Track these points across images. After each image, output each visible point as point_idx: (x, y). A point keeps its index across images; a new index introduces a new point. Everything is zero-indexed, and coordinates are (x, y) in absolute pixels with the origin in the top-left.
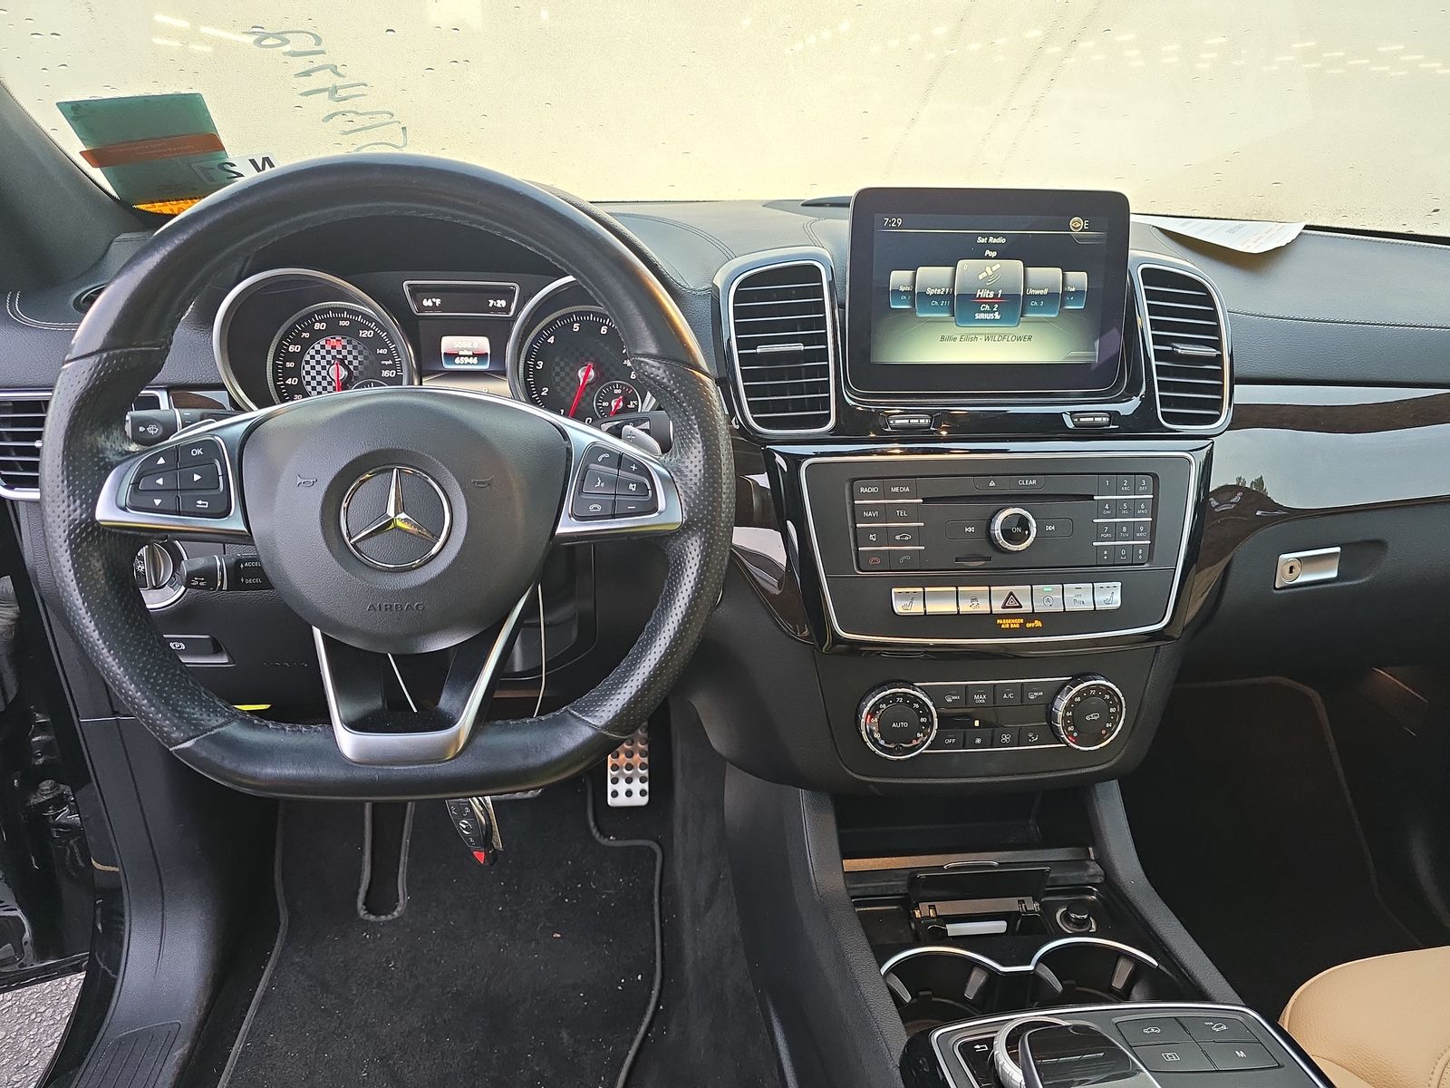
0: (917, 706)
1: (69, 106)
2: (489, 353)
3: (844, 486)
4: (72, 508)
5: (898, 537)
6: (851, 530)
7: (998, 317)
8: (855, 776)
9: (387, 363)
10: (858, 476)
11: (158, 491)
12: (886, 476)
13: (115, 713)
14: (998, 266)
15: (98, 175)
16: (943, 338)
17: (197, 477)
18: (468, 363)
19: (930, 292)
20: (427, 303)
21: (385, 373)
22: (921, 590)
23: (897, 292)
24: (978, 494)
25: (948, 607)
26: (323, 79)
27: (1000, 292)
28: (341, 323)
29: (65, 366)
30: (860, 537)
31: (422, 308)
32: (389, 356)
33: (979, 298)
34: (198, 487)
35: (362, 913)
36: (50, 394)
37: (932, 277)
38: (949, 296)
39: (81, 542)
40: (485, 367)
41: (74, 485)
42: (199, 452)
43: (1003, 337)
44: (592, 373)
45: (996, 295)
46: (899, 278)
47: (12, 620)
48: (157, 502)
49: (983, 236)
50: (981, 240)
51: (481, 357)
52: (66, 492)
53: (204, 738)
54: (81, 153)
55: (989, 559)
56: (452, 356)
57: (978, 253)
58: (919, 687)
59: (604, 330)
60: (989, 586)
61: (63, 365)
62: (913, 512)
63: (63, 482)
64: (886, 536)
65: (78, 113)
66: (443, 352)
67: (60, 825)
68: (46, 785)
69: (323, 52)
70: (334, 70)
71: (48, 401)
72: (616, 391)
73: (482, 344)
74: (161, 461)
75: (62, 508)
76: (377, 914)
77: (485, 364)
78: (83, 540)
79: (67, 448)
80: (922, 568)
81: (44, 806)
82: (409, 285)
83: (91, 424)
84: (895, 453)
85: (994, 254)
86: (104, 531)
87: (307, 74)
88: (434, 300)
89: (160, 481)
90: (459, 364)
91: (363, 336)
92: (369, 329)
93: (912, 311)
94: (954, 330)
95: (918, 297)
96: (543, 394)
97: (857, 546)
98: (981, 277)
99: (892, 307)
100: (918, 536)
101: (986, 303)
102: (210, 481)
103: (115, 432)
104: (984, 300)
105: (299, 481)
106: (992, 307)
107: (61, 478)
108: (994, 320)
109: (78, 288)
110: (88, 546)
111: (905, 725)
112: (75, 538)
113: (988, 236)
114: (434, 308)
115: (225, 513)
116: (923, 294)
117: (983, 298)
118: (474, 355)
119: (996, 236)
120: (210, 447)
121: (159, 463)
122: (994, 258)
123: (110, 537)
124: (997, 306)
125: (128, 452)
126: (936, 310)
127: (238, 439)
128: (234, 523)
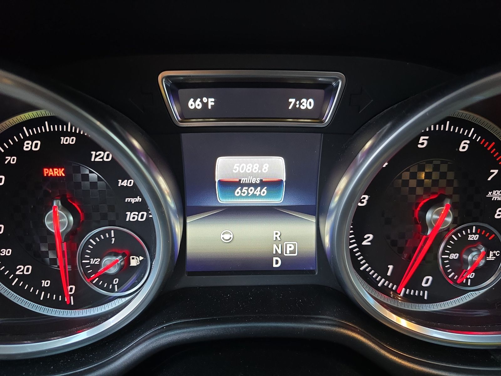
2: (284, 180)
9: (133, 200)
18: (254, 196)
20: (194, 104)
28: (64, 141)
31: (187, 114)
40: (278, 200)
51: (272, 186)
56: (229, 186)
59: (464, 146)
66: (217, 180)
72: (472, 237)
73: (275, 167)
77: (278, 197)
82: (168, 78)
88: (205, 100)
91: (97, 159)
96: (364, 243)
114: (204, 113)
118: (263, 184)
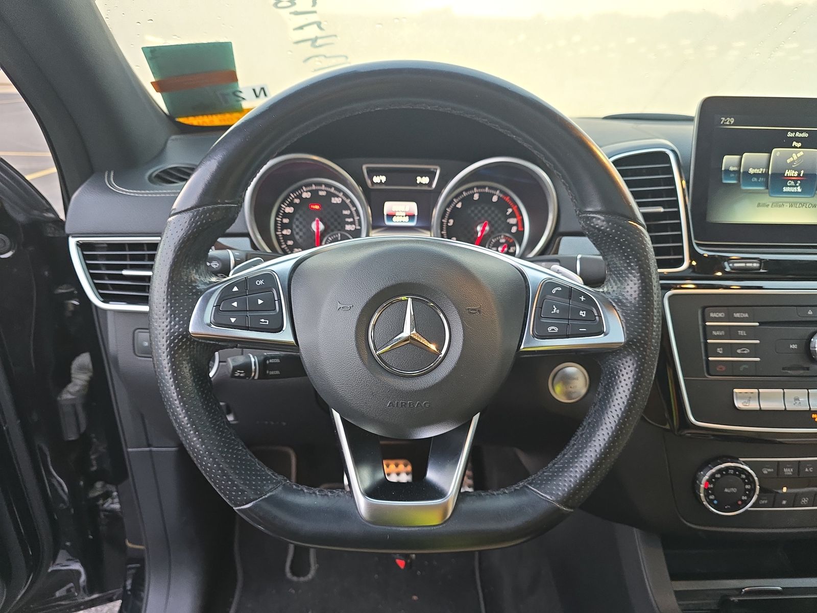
0: (743, 476)
1: (149, 49)
2: (416, 214)
3: (698, 311)
4: (173, 323)
5: (739, 351)
6: (702, 345)
7: (799, 190)
8: (689, 524)
9: (349, 220)
10: (707, 305)
11: (234, 311)
12: (730, 305)
13: (149, 446)
14: (802, 153)
15: (158, 98)
16: (759, 205)
17: (260, 302)
18: (402, 221)
19: (751, 171)
21: (348, 227)
22: (756, 391)
23: (727, 171)
24: (800, 320)
25: (778, 405)
26: (312, 32)
27: (802, 172)
28: (321, 193)
29: (170, 219)
30: (710, 350)
32: (351, 216)
33: (787, 176)
34: (261, 308)
35: (289, 575)
36: (159, 238)
37: (753, 161)
38: (766, 175)
39: (178, 349)
40: (413, 224)
41: (175, 307)
42: (261, 282)
43: (802, 205)
44: (487, 228)
45: (799, 174)
46: (729, 161)
47: (86, 381)
48: (233, 320)
49: (792, 131)
50: (790, 135)
51: (411, 217)
52: (169, 311)
53: (261, 500)
54: (152, 83)
55: (808, 369)
56: (391, 216)
57: (788, 144)
58: (743, 462)
59: (495, 199)
60: (808, 390)
61: (170, 217)
62: (751, 333)
63: (167, 304)
64: (730, 350)
65: (154, 55)
66: (385, 213)
67: (106, 510)
68: (99, 485)
69: (315, 12)
70: (319, 24)
71: (158, 244)
72: (502, 241)
73: (412, 207)
74: (235, 289)
75: (166, 324)
76: (298, 576)
77: (413, 221)
78: (180, 348)
79: (171, 278)
80: (757, 374)
81: (97, 498)
82: (367, 167)
83: (188, 261)
84: (735, 288)
85: (799, 145)
86: (194, 341)
87: (301, 28)
89: (235, 304)
90: (396, 221)
92: (338, 196)
93: (737, 186)
94: (767, 199)
95: (744, 176)
97: (707, 356)
98: (789, 161)
99: (725, 181)
100: (754, 350)
101: (791, 180)
102: (270, 305)
103: (201, 266)
104: (789, 178)
105: (339, 306)
106: (796, 183)
107: (165, 301)
108: (797, 193)
109: (150, 168)
110: (183, 353)
111: (734, 490)
112: (174, 346)
113: (795, 131)
115: (279, 329)
116: (746, 173)
117: (790, 176)
118: (406, 215)
119: (801, 132)
120: (269, 277)
121: (234, 290)
122: (800, 148)
123: (197, 345)
124: (799, 182)
125: (211, 282)
126: (756, 184)
127: (288, 273)
128: (285, 336)
